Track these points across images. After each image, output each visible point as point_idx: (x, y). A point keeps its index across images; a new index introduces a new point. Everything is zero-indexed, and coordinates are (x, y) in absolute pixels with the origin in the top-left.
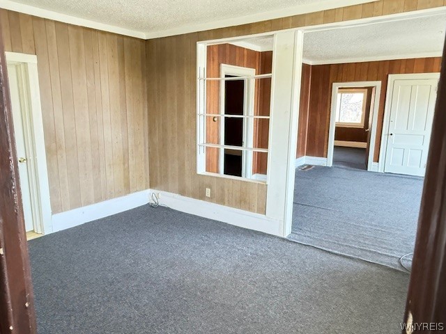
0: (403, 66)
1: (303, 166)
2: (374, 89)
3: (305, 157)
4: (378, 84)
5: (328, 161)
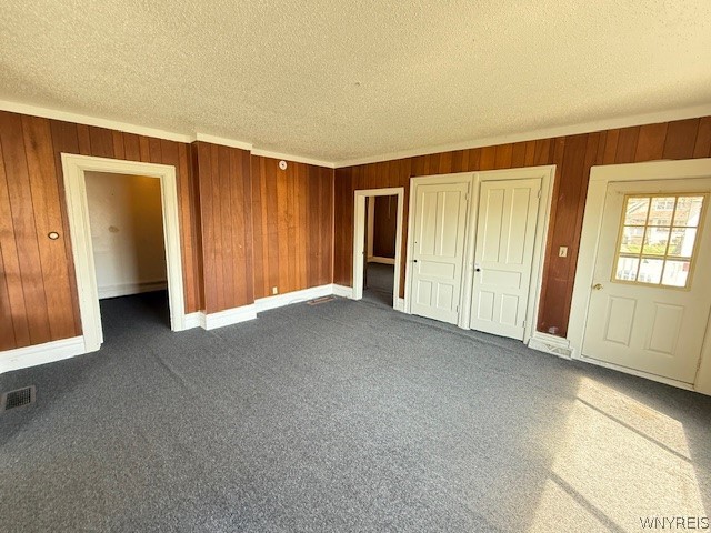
1: (323, 297)
3: (332, 285)
4: (400, 191)
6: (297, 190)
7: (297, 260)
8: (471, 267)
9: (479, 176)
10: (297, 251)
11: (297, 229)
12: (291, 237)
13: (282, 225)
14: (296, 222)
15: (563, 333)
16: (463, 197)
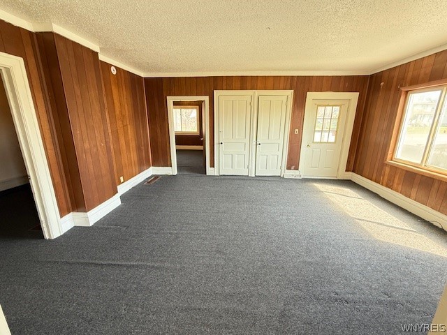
0: (225, 83)
1: (150, 178)
2: (203, 104)
3: (151, 168)
4: (206, 99)
5: (172, 170)
6: (125, 93)
7: (132, 152)
8: (254, 143)
9: (257, 92)
10: (131, 145)
11: (129, 126)
12: (126, 133)
13: (120, 124)
14: (128, 121)
15: (297, 169)
16: (248, 105)
